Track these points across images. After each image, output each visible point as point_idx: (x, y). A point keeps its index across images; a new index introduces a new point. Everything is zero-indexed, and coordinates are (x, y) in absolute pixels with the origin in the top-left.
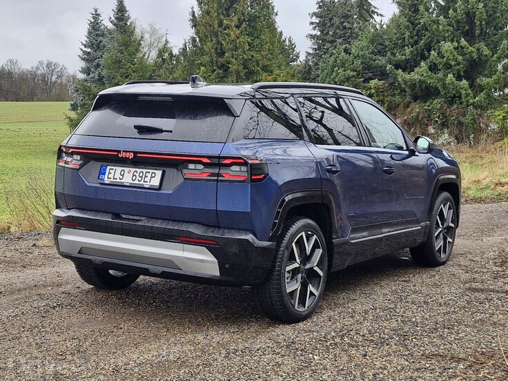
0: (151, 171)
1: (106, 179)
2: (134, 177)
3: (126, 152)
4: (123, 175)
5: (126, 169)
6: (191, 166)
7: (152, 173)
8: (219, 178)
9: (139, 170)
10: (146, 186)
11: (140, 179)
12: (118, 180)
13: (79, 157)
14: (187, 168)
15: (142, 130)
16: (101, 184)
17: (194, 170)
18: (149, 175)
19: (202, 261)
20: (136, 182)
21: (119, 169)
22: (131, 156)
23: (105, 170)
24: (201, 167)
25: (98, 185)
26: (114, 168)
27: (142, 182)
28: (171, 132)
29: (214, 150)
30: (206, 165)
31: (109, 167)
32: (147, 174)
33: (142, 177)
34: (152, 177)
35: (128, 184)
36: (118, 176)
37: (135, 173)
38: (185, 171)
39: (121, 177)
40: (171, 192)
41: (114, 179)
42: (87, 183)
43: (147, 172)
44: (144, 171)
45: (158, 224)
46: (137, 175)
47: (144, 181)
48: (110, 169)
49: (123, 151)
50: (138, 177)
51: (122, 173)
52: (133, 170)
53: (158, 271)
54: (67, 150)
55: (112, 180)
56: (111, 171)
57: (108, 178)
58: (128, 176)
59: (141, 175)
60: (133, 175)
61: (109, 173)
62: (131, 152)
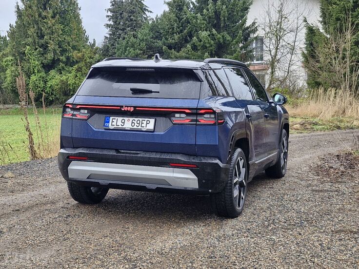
0: (146, 119)
1: (110, 126)
2: (133, 124)
3: (128, 107)
5: (126, 119)
6: (177, 115)
7: (147, 121)
8: (197, 123)
9: (136, 119)
10: (144, 130)
11: (138, 125)
12: (120, 126)
13: (86, 111)
14: (174, 117)
15: (135, 91)
16: (105, 129)
17: (179, 118)
18: (145, 122)
19: (187, 179)
20: (135, 127)
21: (120, 119)
22: (132, 109)
24: (183, 115)
25: (104, 130)
26: (116, 118)
27: (140, 127)
28: (158, 92)
29: (193, 104)
30: (187, 114)
31: (111, 118)
32: (143, 122)
34: (147, 123)
35: (129, 129)
36: (119, 123)
37: (134, 121)
38: (173, 119)
39: (123, 124)
40: (162, 133)
41: (116, 125)
42: (94, 129)
43: (142, 120)
44: (141, 119)
45: (153, 155)
46: (135, 122)
47: (141, 126)
48: (113, 119)
49: (125, 106)
50: (136, 124)
51: (123, 121)
52: (131, 119)
53: (154, 187)
54: (74, 106)
55: (115, 126)
56: (113, 120)
57: (112, 125)
58: (128, 123)
59: (138, 122)
60: (132, 123)
61: (113, 122)
62: (132, 107)
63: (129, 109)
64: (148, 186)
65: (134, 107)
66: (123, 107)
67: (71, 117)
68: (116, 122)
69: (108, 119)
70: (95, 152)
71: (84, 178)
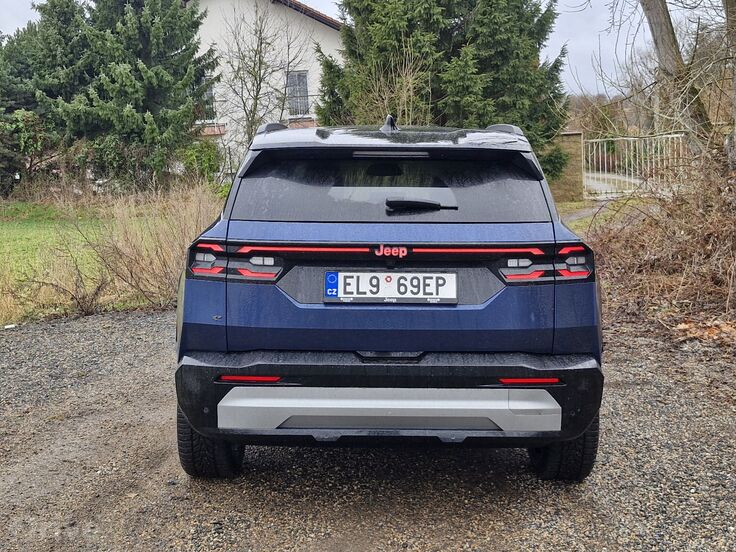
0: (435, 275)
1: (341, 294)
2: (402, 289)
3: (391, 246)
4: (377, 286)
5: (382, 276)
6: (512, 263)
7: (438, 278)
8: (558, 278)
9: (409, 276)
10: (432, 301)
11: (415, 290)
12: (369, 295)
13: (270, 261)
14: (506, 266)
15: (397, 208)
16: (326, 304)
17: (518, 269)
18: (432, 283)
19: (539, 412)
20: (409, 295)
21: (365, 277)
22: (403, 253)
23: (335, 279)
24: (525, 262)
25: (322, 307)
26: (355, 275)
27: (421, 295)
28: (456, 208)
29: (544, 235)
30: (535, 259)
31: (341, 275)
32: (428, 281)
33: (418, 286)
34: (438, 285)
35: (394, 301)
36: (365, 287)
37: (402, 281)
38: (505, 271)
39: (375, 290)
40: (480, 307)
41: (358, 293)
42: (297, 305)
43: (425, 278)
44: (421, 276)
45: (458, 362)
46: (408, 284)
47: (425, 293)
48: (346, 278)
49: (385, 246)
50: (410, 288)
51: (374, 282)
52: (395, 276)
53: (458, 437)
54: (232, 249)
55: (355, 295)
56: (348, 281)
57: (345, 292)
58: (389, 287)
59: (415, 282)
60: (399, 285)
61: (346, 284)
62: (403, 246)
63: (394, 252)
64: (445, 436)
65: (409, 247)
66: (377, 247)
67: (224, 276)
68: (355, 285)
69: (332, 279)
70: (301, 361)
71: (269, 428)
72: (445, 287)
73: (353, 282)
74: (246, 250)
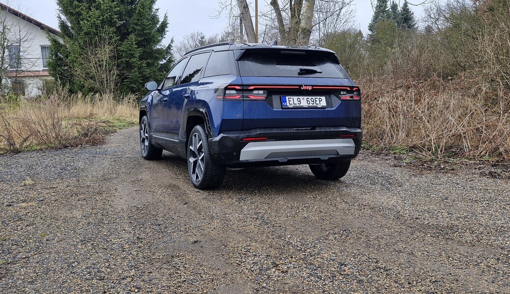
0: (318, 97)
1: (288, 105)
3: (307, 86)
4: (300, 101)
5: (301, 98)
6: (342, 93)
7: (319, 98)
8: (353, 99)
9: (310, 98)
10: (319, 107)
11: (313, 103)
12: (298, 105)
13: (261, 92)
14: (340, 94)
16: (283, 109)
17: (343, 95)
18: (318, 100)
19: (350, 147)
20: (311, 105)
21: (295, 98)
22: (310, 88)
23: (285, 99)
24: (345, 93)
26: (292, 97)
27: (315, 105)
28: (321, 73)
29: (350, 83)
30: (347, 92)
31: (287, 98)
32: (316, 100)
33: (313, 101)
34: (320, 101)
35: (306, 107)
36: (296, 102)
37: (308, 100)
38: (340, 96)
39: (299, 103)
40: (334, 109)
41: (294, 104)
42: (274, 109)
43: (315, 98)
44: (314, 97)
46: (310, 100)
48: (289, 98)
50: (311, 102)
51: (299, 100)
52: (305, 98)
53: (326, 158)
54: (245, 88)
55: (293, 105)
56: (290, 99)
57: (290, 104)
58: (304, 102)
60: (307, 101)
61: (289, 101)
62: (310, 85)
63: (308, 88)
64: (322, 158)
65: (312, 86)
66: (302, 86)
67: (242, 98)
68: (293, 101)
70: (275, 131)
71: (262, 158)
72: (322, 102)
73: (291, 100)
74: (252, 88)
